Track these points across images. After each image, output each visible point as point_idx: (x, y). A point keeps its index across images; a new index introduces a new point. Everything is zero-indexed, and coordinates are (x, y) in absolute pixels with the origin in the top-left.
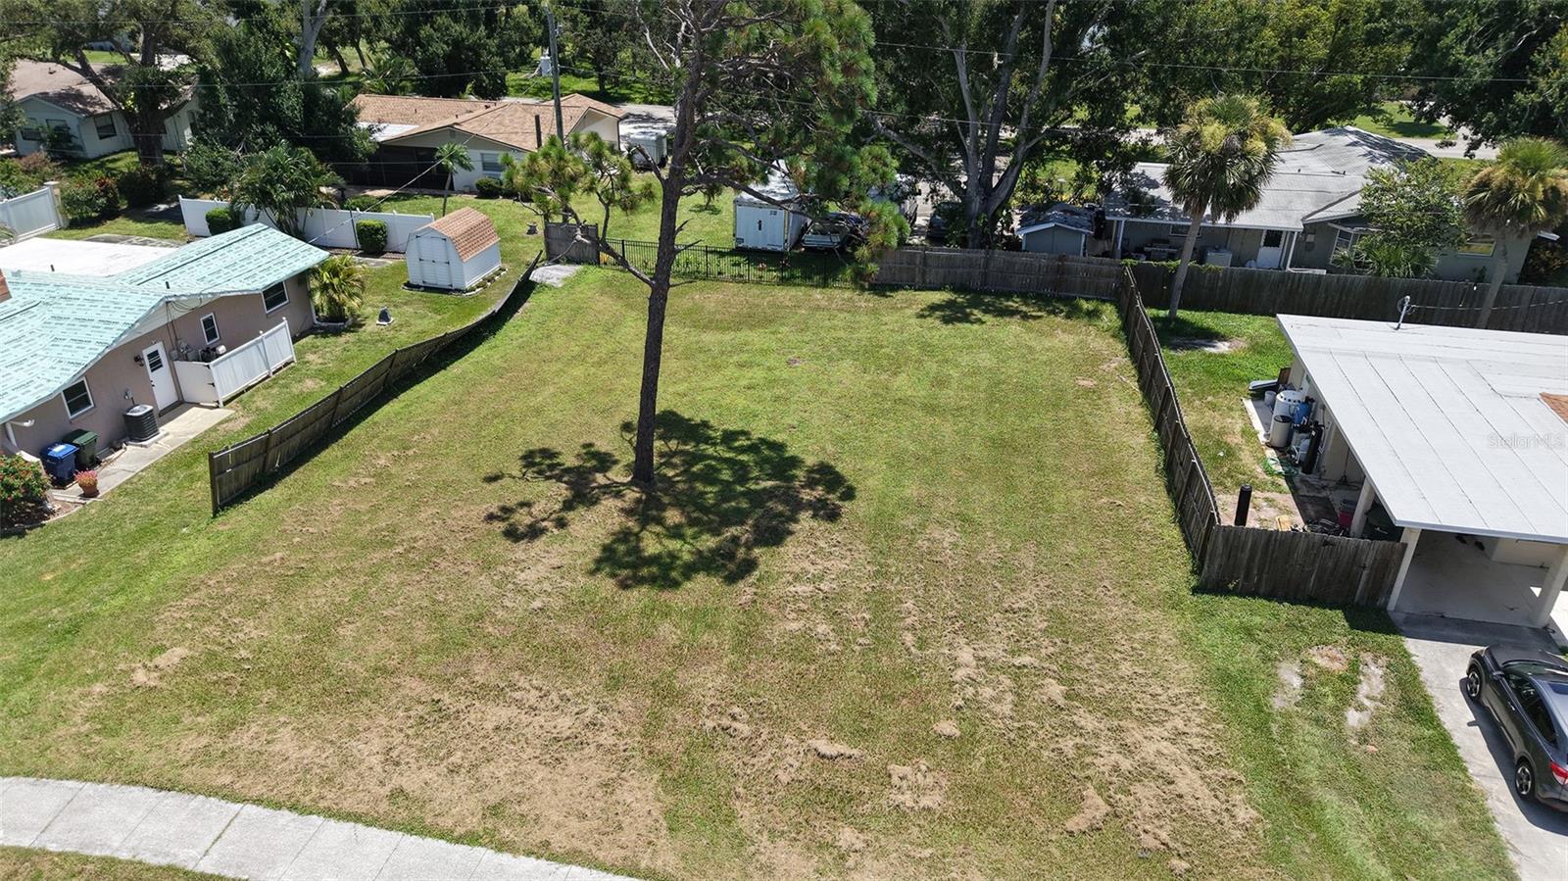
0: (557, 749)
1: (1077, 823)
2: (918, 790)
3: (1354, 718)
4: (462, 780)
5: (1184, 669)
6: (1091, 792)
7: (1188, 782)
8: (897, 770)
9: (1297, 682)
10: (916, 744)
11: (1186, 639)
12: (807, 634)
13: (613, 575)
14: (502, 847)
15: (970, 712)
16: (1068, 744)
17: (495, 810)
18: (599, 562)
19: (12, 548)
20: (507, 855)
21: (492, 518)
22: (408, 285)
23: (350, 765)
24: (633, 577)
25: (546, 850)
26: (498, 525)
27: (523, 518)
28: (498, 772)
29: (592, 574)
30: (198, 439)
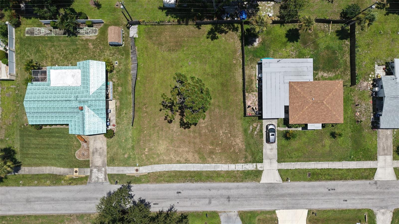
0: (188, 152)
1: (231, 151)
2: (219, 150)
3: (256, 133)
4: (182, 158)
5: (241, 129)
6: (232, 147)
7: (240, 145)
8: (216, 148)
9: (251, 128)
10: (218, 145)
11: (242, 124)
12: (205, 132)
13: (183, 127)
14: (188, 163)
15: (222, 140)
17: (186, 160)
18: (180, 125)
19: (115, 137)
20: (188, 164)
21: (165, 119)
22: (110, 45)
23: (172, 158)
24: (185, 127)
25: (191, 163)
26: (167, 121)
27: (169, 119)
28: (184, 156)
29: (180, 127)
30: (116, 109)
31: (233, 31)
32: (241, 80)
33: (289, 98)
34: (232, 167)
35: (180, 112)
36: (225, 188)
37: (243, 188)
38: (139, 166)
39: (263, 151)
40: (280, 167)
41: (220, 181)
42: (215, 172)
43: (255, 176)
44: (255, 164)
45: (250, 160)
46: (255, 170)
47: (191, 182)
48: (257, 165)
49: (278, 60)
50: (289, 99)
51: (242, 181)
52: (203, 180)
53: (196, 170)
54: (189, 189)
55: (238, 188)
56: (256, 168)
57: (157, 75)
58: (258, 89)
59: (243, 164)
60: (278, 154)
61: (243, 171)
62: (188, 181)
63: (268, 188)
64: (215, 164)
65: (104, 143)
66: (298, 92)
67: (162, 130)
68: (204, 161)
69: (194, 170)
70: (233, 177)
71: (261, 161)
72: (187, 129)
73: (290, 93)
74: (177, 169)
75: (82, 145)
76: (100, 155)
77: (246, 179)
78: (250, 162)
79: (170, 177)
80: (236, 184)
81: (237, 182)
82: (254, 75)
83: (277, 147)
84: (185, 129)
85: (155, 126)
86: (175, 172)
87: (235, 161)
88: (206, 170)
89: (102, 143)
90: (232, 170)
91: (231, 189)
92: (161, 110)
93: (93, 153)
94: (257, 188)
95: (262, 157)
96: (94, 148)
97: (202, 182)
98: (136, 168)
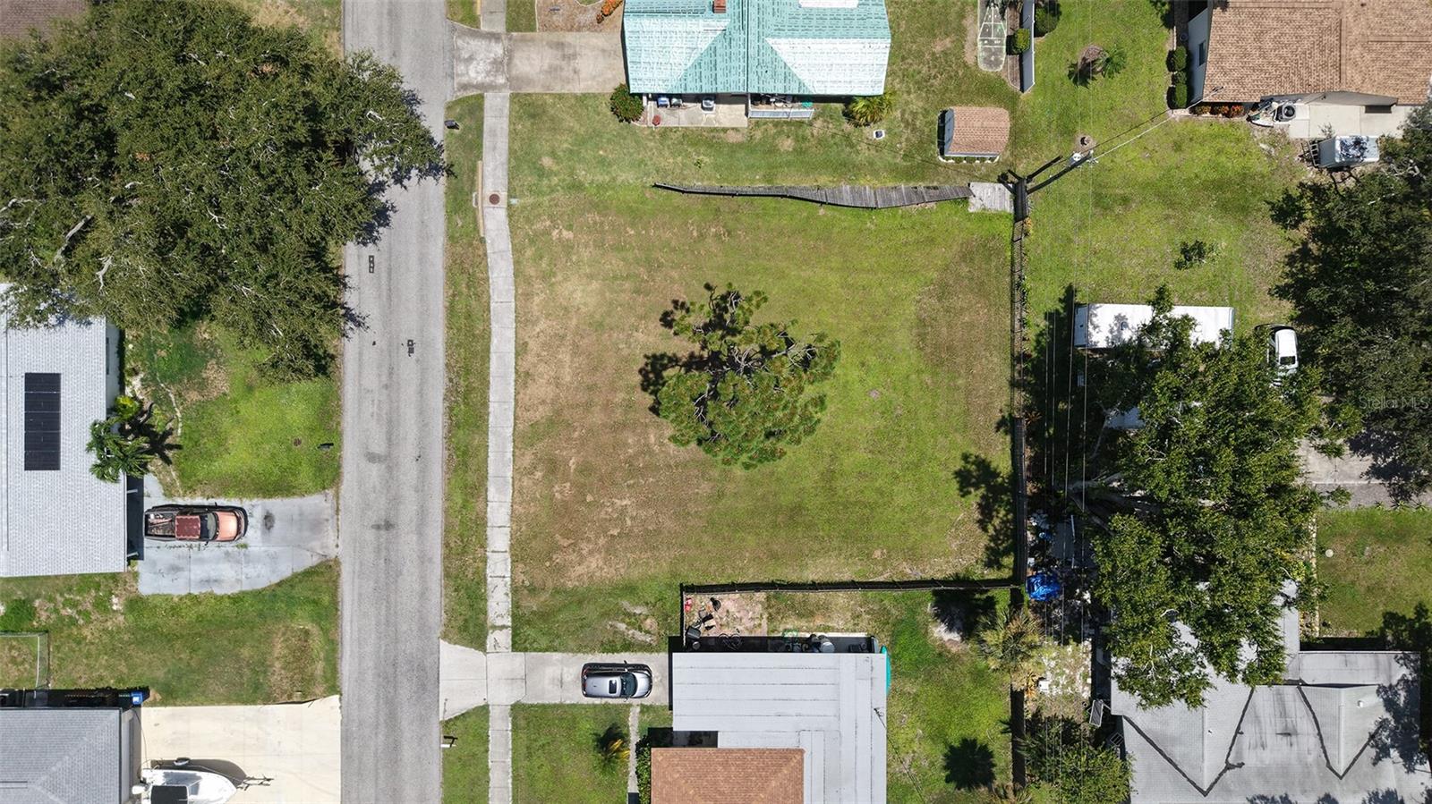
0: (557, 382)
1: (558, 537)
2: (561, 492)
3: (622, 626)
4: (535, 359)
5: (635, 574)
6: (571, 541)
7: (580, 570)
8: (568, 484)
9: (638, 612)
10: (581, 490)
11: (653, 578)
12: (626, 445)
13: (647, 364)
14: (516, 381)
15: (596, 505)
16: (592, 536)
17: (527, 374)
18: (654, 356)
19: (614, 124)
20: (513, 383)
21: (675, 302)
22: (945, 112)
23: (535, 323)
24: (647, 372)
25: (517, 393)
26: (670, 307)
27: (678, 315)
28: (542, 368)
29: (646, 357)
30: (715, 130)
31: (987, 548)
32: (810, 576)
33: (744, 750)
34: (499, 540)
35: (701, 357)
36: (423, 513)
37: (423, 578)
38: (510, 206)
39: (556, 651)
40: (494, 713)
41: (448, 497)
42: (484, 478)
43: (466, 621)
44: (508, 621)
45: (524, 603)
46: (486, 620)
47: (448, 390)
48: (504, 631)
49: (883, 711)
50: (739, 750)
51: (447, 575)
52: (453, 436)
53: (491, 409)
54: (423, 383)
55: (423, 559)
56: (494, 627)
57: (833, 278)
58: (779, 638)
59: (508, 580)
60: (544, 706)
61: (486, 580)
62: (451, 380)
63: (422, 668)
64: (511, 480)
65: (595, 83)
66: (767, 780)
67: (638, 292)
68: (523, 439)
69: (491, 405)
70: (462, 541)
71: (517, 646)
72: (639, 378)
73: (762, 752)
74: (495, 341)
75: (589, 6)
76: (553, 70)
77: (456, 590)
78: (516, 605)
79: (469, 316)
80: (437, 552)
81: (446, 558)
82: (830, 624)
83: (568, 702)
84: (640, 371)
85: (653, 266)
86: (486, 336)
87: (519, 552)
88: (490, 444)
89: (594, 78)
90: (490, 541)
91: (420, 533)
92: (708, 287)
93: (560, 45)
94: (423, 628)
95: (535, 650)
96: (578, 49)
97: (445, 431)
98: (503, 195)
